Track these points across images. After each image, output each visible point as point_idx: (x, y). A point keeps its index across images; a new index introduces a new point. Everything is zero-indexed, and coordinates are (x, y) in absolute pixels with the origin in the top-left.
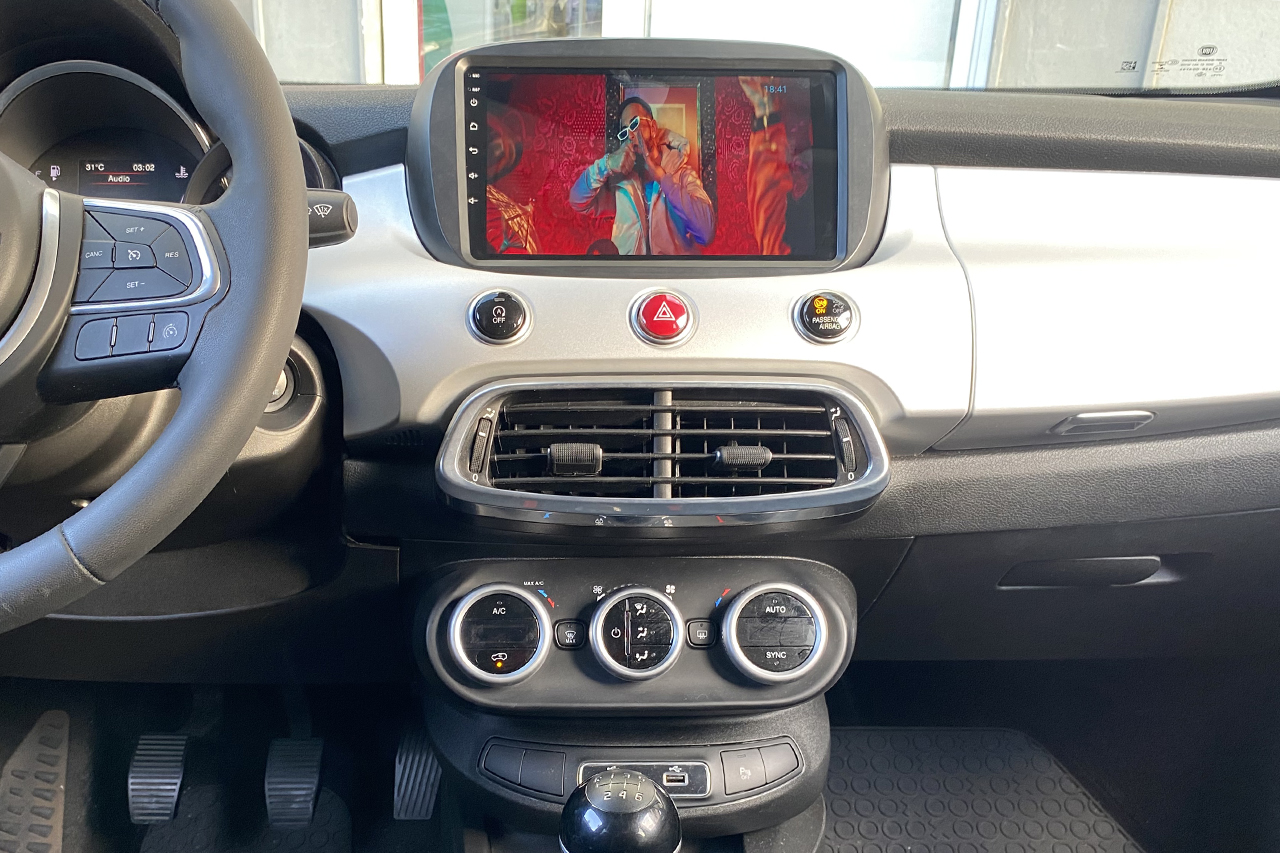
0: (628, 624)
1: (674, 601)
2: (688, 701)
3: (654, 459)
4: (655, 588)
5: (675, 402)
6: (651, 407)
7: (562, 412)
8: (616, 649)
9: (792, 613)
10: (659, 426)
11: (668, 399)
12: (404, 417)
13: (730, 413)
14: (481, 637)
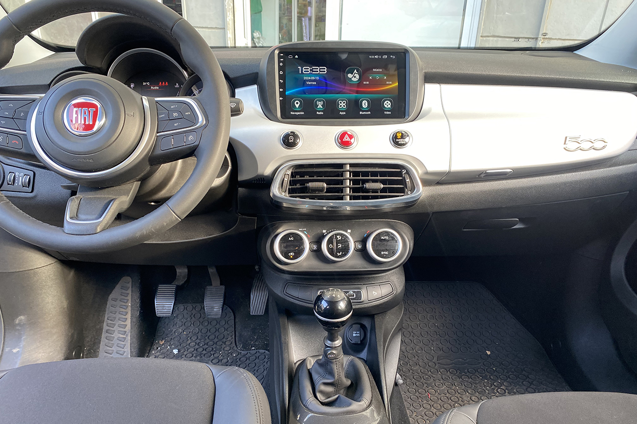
0: (335, 244)
1: (350, 235)
2: (355, 268)
3: (343, 187)
4: (344, 230)
5: (350, 168)
6: (342, 170)
7: (313, 172)
8: (331, 251)
9: (390, 239)
10: (345, 176)
11: (348, 167)
12: (259, 173)
13: (369, 171)
14: (285, 247)
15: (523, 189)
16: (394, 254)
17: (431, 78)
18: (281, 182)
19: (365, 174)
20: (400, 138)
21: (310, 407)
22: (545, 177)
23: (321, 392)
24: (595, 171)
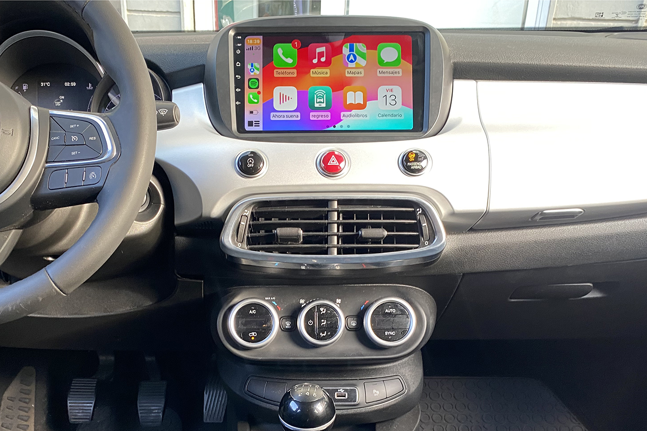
0: (316, 320)
1: (340, 307)
2: (346, 356)
3: (328, 236)
4: (331, 300)
5: (339, 206)
6: (327, 209)
7: (283, 212)
8: (310, 330)
9: (399, 313)
10: (331, 219)
11: (335, 205)
12: (204, 215)
13: (367, 211)
14: (245, 325)
15: (598, 238)
16: (404, 332)
17: (462, 72)
18: (237, 227)
19: (362, 215)
20: (413, 161)
22: (633, 220)
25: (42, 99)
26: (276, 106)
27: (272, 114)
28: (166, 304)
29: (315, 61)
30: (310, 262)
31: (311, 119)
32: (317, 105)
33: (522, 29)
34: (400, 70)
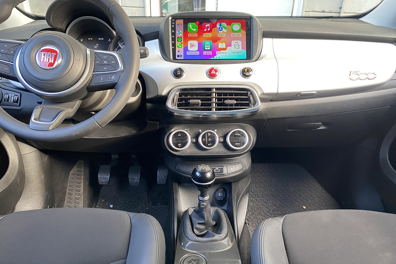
0: (206, 138)
1: (216, 133)
2: (219, 154)
3: (211, 103)
4: (212, 130)
5: (216, 91)
6: (211, 92)
7: (192, 93)
8: (204, 143)
9: (241, 135)
10: (212, 96)
11: (214, 90)
12: (159, 94)
13: (227, 93)
14: (176, 141)
15: (323, 104)
16: (243, 144)
17: (267, 35)
18: (173, 100)
19: (226, 94)
20: (246, 72)
21: (190, 238)
22: (337, 97)
23: (197, 229)
24: (369, 93)
25: (89, 45)
26: (189, 49)
27: (187, 52)
28: (142, 132)
29: (205, 30)
30: (203, 114)
31: (204, 54)
32: (206, 49)
33: (291, 17)
34: (241, 34)
